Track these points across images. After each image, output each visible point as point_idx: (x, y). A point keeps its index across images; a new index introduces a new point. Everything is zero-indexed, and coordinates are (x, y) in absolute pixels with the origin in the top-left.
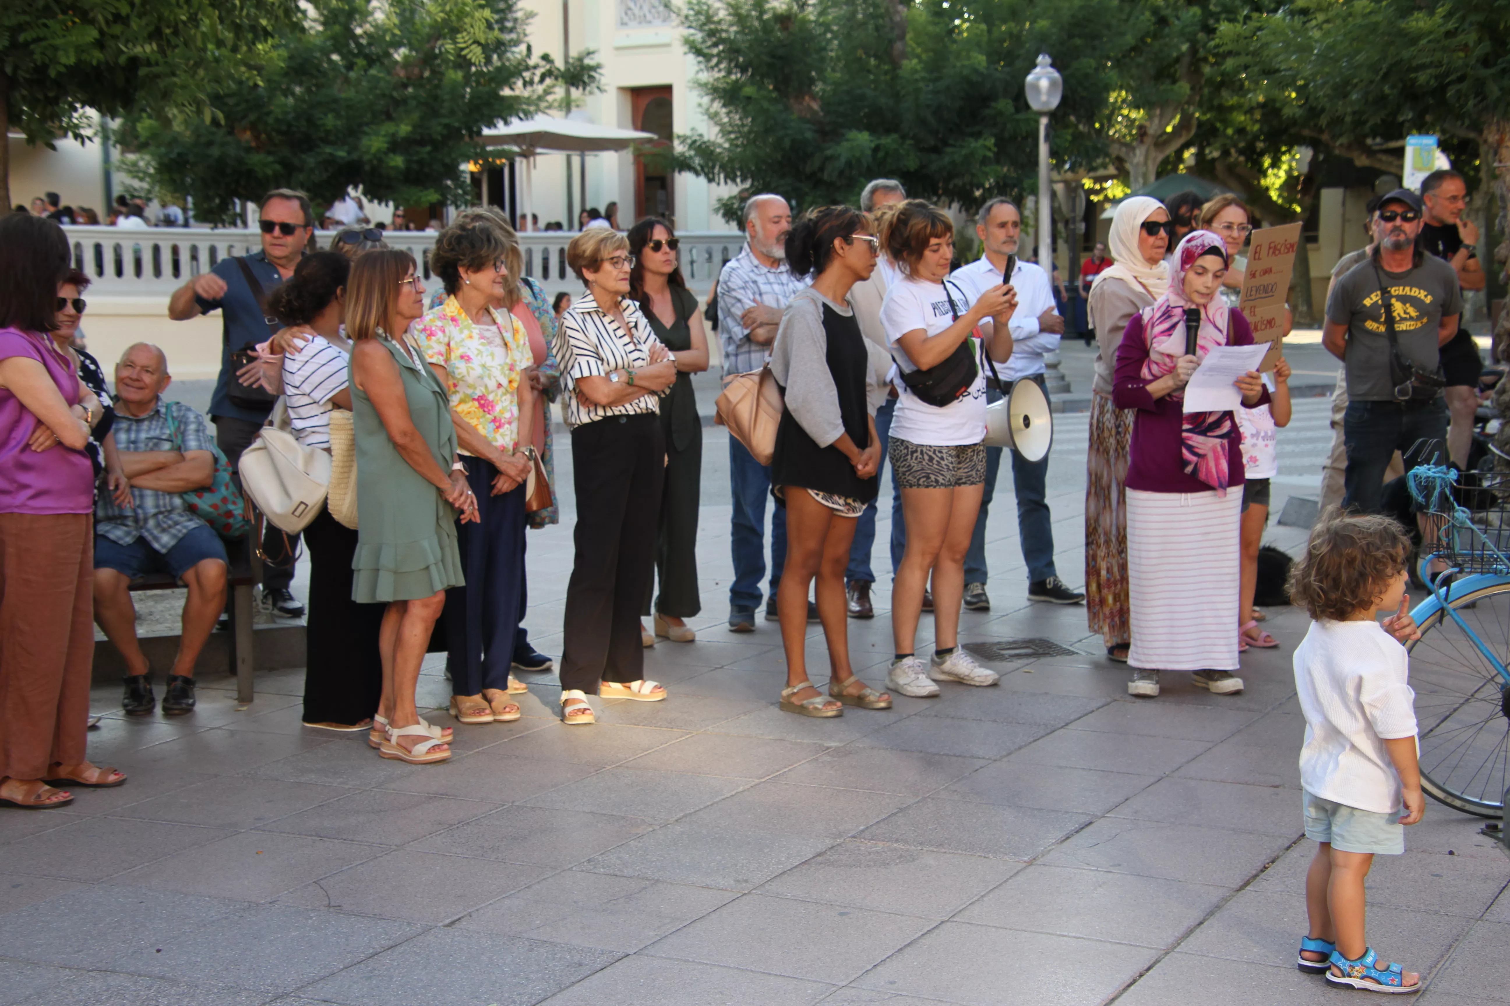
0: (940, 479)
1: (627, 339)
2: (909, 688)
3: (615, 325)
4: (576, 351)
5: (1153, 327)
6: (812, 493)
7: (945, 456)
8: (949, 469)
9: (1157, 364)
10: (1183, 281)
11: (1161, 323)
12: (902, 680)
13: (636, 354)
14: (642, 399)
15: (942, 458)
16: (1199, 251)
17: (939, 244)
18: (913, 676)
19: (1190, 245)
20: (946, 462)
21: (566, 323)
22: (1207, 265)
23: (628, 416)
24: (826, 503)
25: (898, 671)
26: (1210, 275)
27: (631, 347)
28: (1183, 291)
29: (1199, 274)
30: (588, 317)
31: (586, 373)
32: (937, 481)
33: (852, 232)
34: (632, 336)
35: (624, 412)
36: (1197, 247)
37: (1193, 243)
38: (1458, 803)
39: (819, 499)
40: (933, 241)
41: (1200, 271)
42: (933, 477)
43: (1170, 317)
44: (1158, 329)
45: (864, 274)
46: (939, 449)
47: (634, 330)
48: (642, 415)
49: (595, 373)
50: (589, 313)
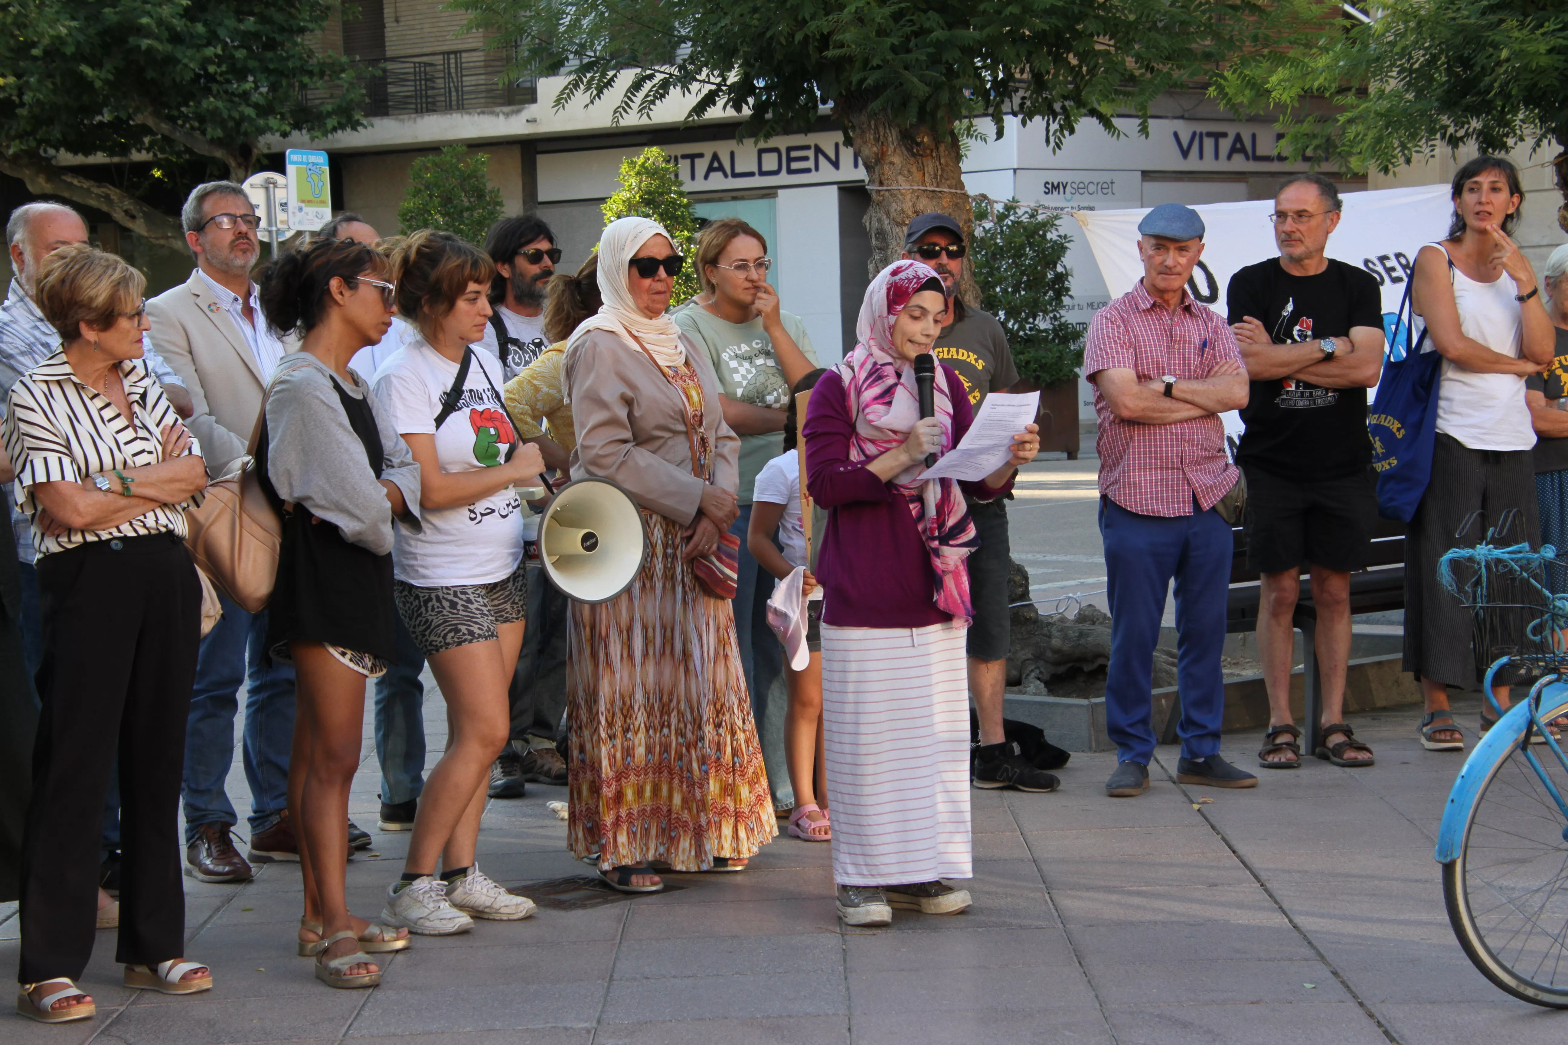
0: (475, 629)
1: (121, 422)
2: (428, 924)
3: (99, 403)
4: (30, 442)
5: (859, 393)
6: (334, 652)
7: (472, 597)
8: (483, 614)
9: (873, 441)
10: (892, 328)
11: (870, 386)
12: (415, 913)
13: (138, 445)
14: (150, 515)
15: (469, 601)
16: (914, 285)
17: (478, 292)
18: (431, 905)
19: (897, 278)
20: (476, 605)
21: (15, 399)
22: (926, 305)
23: (125, 539)
24: (356, 668)
25: (406, 900)
26: (930, 318)
27: (129, 434)
28: (892, 343)
29: (916, 318)
30: (56, 390)
31: (41, 478)
32: (471, 633)
33: (357, 273)
34: (132, 415)
35: (116, 534)
36: (910, 281)
37: (902, 275)
38: (1530, 992)
39: (345, 661)
40: (472, 287)
41: (917, 313)
42: (463, 628)
43: (880, 378)
44: (869, 394)
45: (373, 335)
46: (463, 589)
47: (136, 408)
48: (149, 536)
49: (56, 476)
50: (59, 382)
